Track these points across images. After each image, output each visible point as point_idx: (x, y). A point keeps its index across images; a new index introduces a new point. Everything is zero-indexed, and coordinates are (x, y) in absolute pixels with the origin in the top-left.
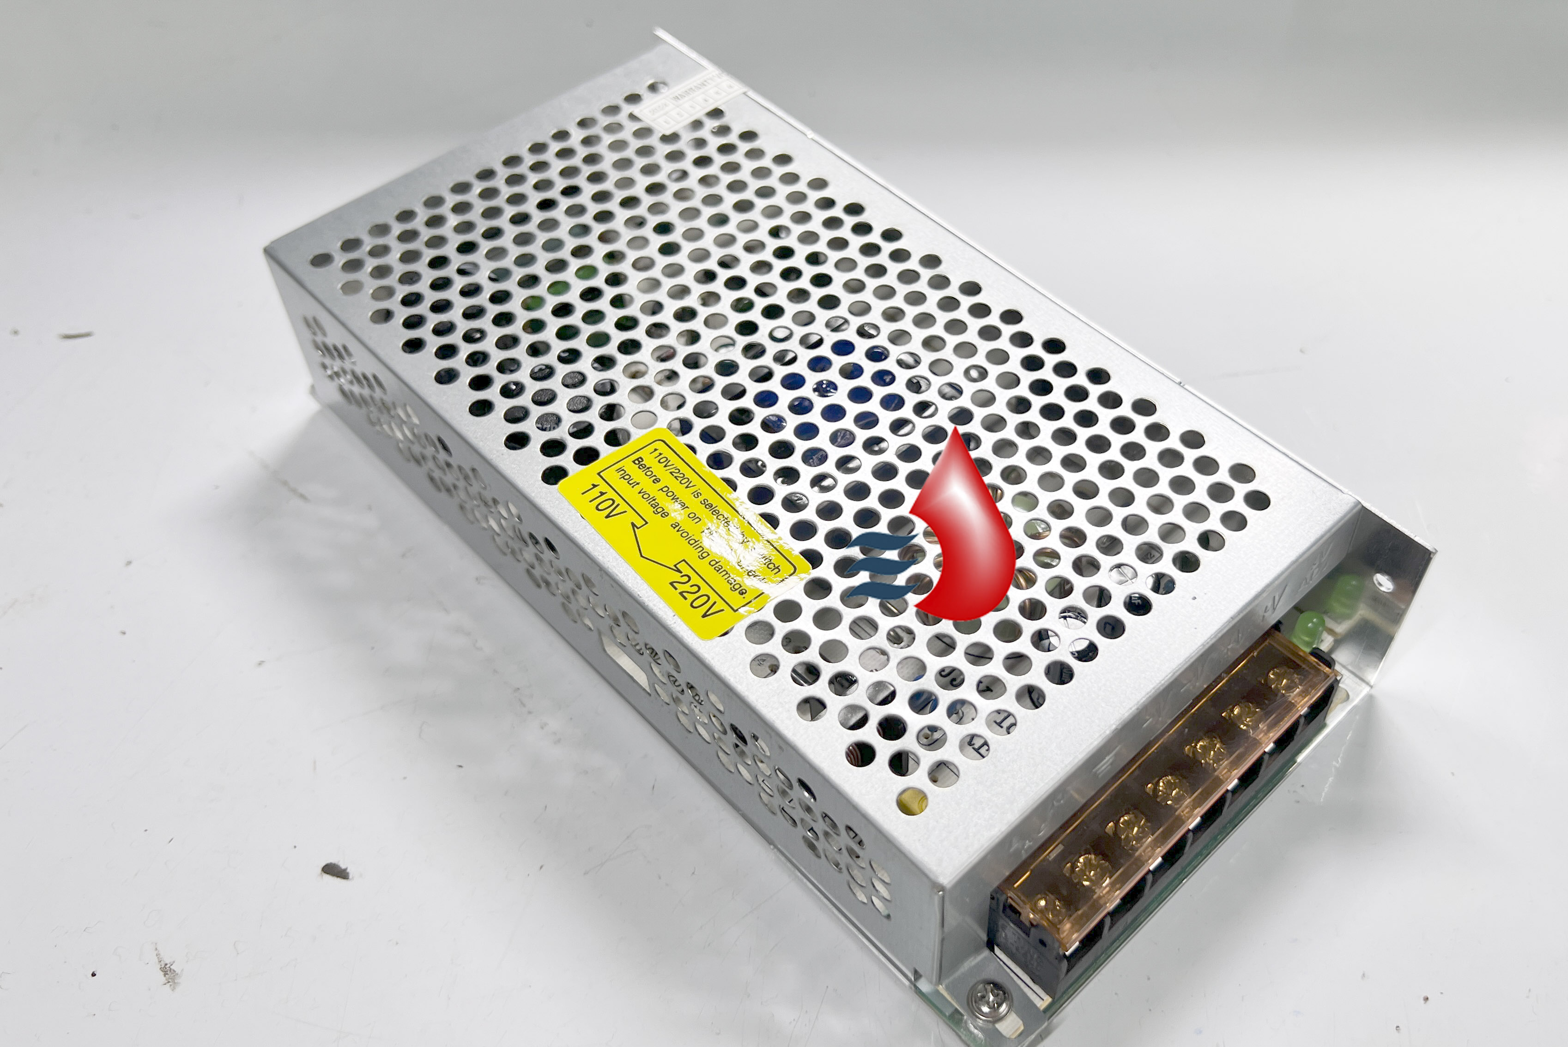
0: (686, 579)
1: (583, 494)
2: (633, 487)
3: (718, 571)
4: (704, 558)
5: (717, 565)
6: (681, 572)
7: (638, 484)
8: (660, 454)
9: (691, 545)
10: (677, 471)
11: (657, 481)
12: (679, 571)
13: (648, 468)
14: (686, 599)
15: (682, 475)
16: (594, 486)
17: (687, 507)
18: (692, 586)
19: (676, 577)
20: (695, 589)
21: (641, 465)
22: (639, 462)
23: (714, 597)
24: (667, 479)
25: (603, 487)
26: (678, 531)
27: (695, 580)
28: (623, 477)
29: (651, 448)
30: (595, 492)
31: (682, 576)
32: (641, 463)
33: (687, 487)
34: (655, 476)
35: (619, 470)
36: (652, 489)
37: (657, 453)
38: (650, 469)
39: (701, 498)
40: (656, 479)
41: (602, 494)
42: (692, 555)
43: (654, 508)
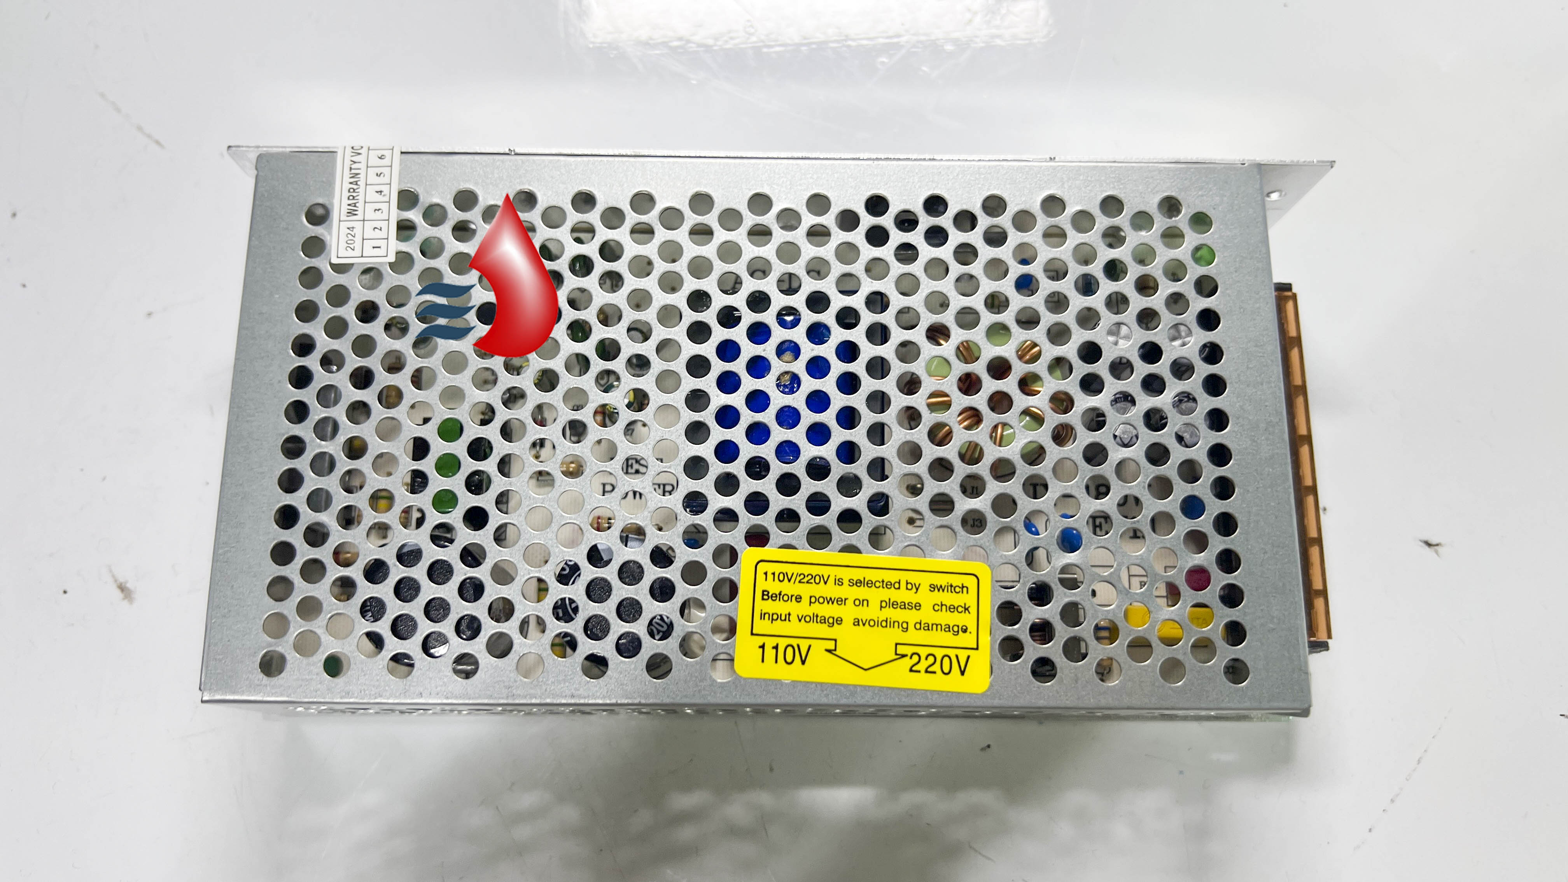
0: (916, 658)
1: (763, 661)
2: (789, 621)
3: (929, 629)
4: (907, 628)
5: (922, 626)
6: (906, 655)
7: (789, 614)
8: (774, 574)
9: (886, 626)
10: (802, 576)
11: (799, 599)
12: (903, 656)
13: (780, 594)
14: (934, 673)
15: (810, 577)
16: (763, 647)
17: (845, 599)
18: (926, 659)
19: (907, 663)
20: (931, 659)
21: (772, 597)
22: (766, 595)
23: (952, 653)
24: (805, 591)
25: (770, 642)
26: (864, 625)
27: (923, 652)
28: (773, 619)
29: (760, 576)
30: (770, 653)
31: (911, 658)
32: (770, 595)
33: (826, 583)
34: (792, 596)
35: (763, 616)
36: (804, 608)
37: (770, 577)
38: (783, 594)
39: (846, 582)
40: (796, 598)
41: (776, 648)
42: (896, 634)
43: (825, 623)
